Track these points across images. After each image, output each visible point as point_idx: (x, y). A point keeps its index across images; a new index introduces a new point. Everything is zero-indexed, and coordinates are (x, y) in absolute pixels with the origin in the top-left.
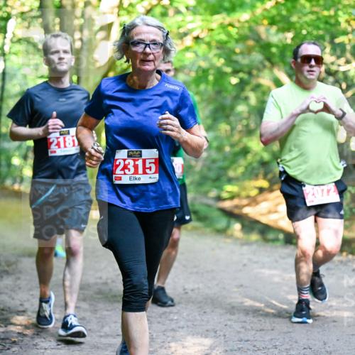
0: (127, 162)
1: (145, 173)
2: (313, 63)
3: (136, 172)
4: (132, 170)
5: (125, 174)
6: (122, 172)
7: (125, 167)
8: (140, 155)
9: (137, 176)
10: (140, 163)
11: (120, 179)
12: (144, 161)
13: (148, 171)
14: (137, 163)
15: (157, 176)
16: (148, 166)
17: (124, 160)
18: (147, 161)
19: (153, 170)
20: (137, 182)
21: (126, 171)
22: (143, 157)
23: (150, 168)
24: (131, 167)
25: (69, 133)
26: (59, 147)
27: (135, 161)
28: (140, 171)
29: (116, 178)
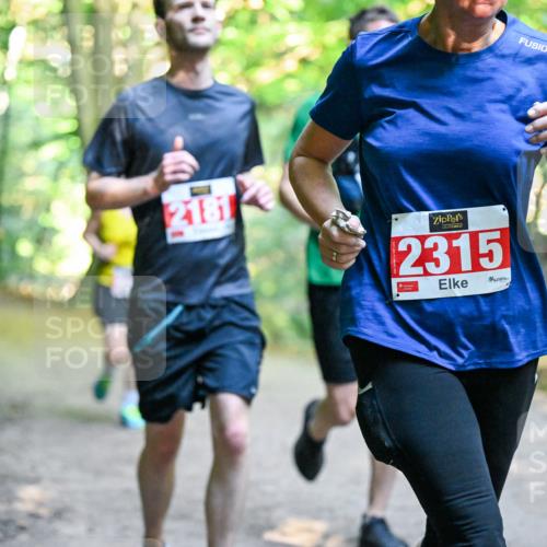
0: (429, 244)
1: (477, 267)
3: (455, 267)
4: (445, 263)
5: (426, 273)
6: (419, 270)
7: (426, 257)
8: (464, 223)
9: (459, 277)
10: (463, 242)
11: (415, 287)
12: (474, 237)
13: (484, 262)
14: (455, 243)
15: (507, 273)
16: (483, 249)
17: (422, 239)
18: (483, 238)
19: (498, 258)
20: (458, 292)
21: (430, 266)
22: (471, 228)
23: (490, 255)
24: (441, 254)
25: (209, 191)
26: (191, 223)
27: (450, 238)
28: (466, 263)
29: (403, 288)
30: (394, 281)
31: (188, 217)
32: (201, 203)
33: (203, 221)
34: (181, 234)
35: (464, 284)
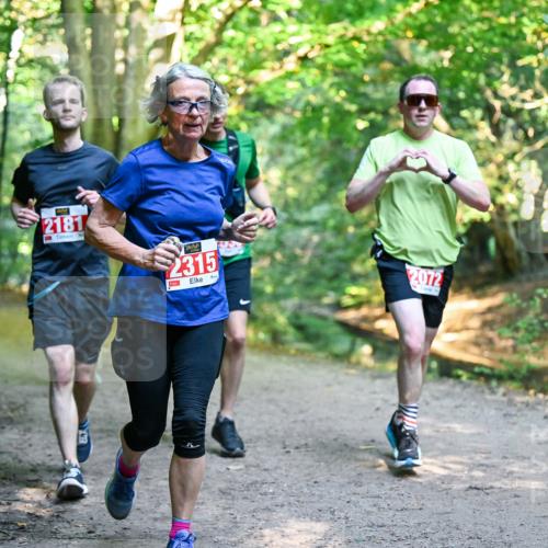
1: (206, 271)
2: (423, 105)
3: (197, 272)
4: (193, 271)
5: (184, 276)
6: (180, 274)
7: (184, 267)
8: (200, 248)
9: (199, 277)
10: (200, 259)
11: (178, 283)
12: (204, 255)
13: (209, 268)
14: (197, 259)
16: (208, 261)
17: (182, 258)
18: (208, 255)
19: (214, 266)
20: (199, 285)
21: (186, 272)
22: (203, 251)
23: (211, 264)
24: (190, 265)
25: (68, 212)
26: (55, 232)
27: (194, 257)
28: (201, 269)
29: (171, 284)
30: (167, 281)
31: (54, 228)
32: (62, 219)
33: (63, 231)
34: (50, 238)
35: (201, 280)
